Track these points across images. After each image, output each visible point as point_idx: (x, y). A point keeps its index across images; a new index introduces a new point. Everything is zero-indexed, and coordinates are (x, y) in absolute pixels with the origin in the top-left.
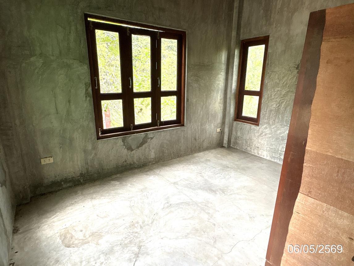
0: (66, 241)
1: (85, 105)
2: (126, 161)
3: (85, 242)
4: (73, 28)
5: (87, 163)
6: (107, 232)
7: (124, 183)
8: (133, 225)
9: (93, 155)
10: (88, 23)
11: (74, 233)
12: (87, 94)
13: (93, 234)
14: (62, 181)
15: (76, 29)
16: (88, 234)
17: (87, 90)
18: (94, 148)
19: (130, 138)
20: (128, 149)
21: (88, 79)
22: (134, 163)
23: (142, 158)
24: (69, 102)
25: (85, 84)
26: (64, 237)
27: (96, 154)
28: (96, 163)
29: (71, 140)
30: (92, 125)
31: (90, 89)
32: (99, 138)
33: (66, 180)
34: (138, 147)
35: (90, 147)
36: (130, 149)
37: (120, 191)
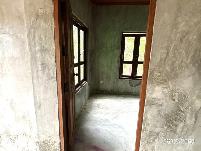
0: (98, 106)
1: (117, 65)
2: (129, 91)
3: (102, 108)
4: (117, 37)
5: (113, 87)
6: (110, 109)
7: (125, 99)
8: (119, 111)
9: (116, 84)
10: (123, 35)
11: (101, 105)
12: (118, 61)
13: (106, 108)
14: (104, 91)
15: (118, 38)
16: (104, 107)
17: (118, 59)
18: (117, 82)
19: (133, 81)
20: (131, 86)
21: (119, 55)
22: (133, 93)
23: (137, 91)
24: (111, 63)
25: (118, 57)
26: (98, 105)
27: (117, 84)
28: (117, 88)
29: (110, 77)
30: (118, 73)
31: (119, 59)
32: (120, 78)
33: (106, 91)
34: (136, 86)
35: (116, 81)
36: (132, 86)
37: (121, 100)
